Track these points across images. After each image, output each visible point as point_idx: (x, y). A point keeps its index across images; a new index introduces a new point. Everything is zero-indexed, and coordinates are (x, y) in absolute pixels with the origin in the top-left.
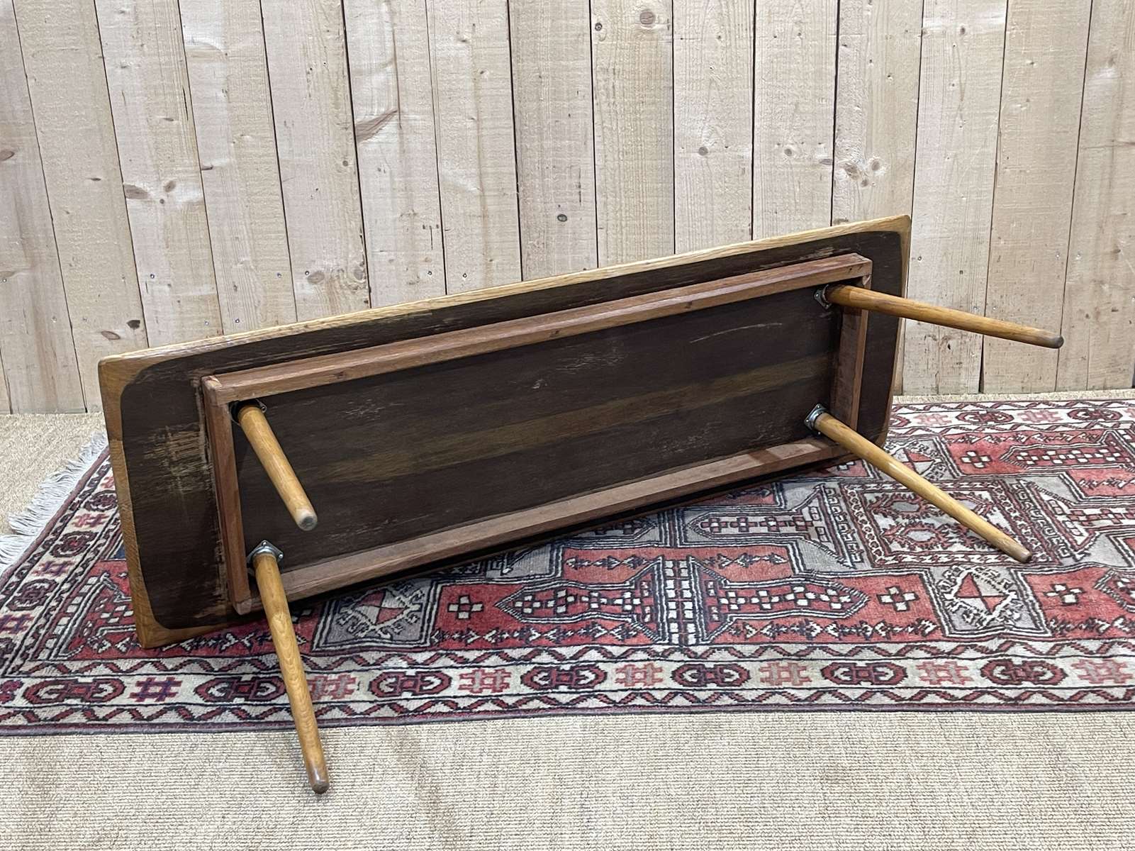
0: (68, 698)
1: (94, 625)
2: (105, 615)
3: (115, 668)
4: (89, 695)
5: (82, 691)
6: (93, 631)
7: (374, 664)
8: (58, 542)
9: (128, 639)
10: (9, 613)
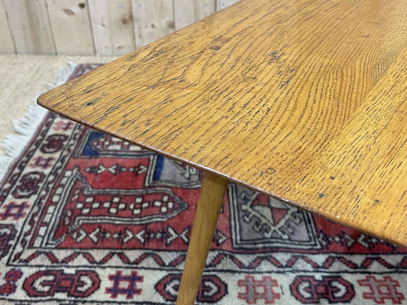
0: (58, 291)
1: (72, 214)
2: (80, 206)
3: (91, 259)
4: (73, 289)
5: (68, 283)
6: (72, 219)
7: (287, 266)
8: (45, 142)
9: (98, 230)
10: (14, 200)
